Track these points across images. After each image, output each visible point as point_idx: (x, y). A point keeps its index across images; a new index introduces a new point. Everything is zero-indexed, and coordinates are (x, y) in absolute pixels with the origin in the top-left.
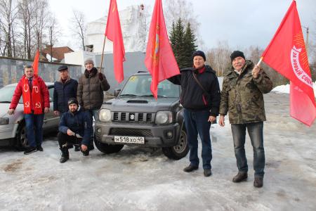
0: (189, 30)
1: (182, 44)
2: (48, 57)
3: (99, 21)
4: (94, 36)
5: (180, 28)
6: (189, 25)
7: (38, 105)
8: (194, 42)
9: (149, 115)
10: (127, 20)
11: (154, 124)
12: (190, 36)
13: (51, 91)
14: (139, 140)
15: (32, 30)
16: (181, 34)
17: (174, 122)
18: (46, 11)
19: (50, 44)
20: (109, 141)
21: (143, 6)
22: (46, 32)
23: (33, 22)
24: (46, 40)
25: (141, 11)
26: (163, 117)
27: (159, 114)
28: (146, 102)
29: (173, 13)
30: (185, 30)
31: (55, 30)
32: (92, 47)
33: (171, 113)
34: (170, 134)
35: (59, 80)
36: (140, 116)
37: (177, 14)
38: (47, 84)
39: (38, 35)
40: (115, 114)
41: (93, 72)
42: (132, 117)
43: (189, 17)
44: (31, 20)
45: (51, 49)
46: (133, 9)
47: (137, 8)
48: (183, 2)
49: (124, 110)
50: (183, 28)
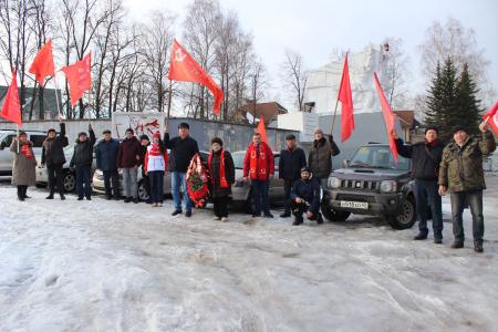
0: (466, 76)
1: (452, 99)
2: (250, 117)
3: (324, 69)
4: (316, 90)
5: (450, 72)
6: (466, 67)
7: (263, 172)
8: (475, 95)
9: (374, 184)
10: (365, 68)
11: (379, 192)
12: (468, 85)
13: (277, 160)
14: (363, 206)
15: (231, 81)
16: (451, 82)
17: (398, 191)
18: (249, 54)
19: (252, 99)
20: (336, 205)
21: (387, 46)
22: (248, 83)
23: (231, 71)
24: (248, 94)
25: (385, 52)
26: (387, 186)
27: (384, 183)
28: (372, 172)
29: (439, 49)
30: (458, 76)
31: (260, 80)
32: (313, 104)
33: (395, 183)
34: (393, 202)
35: (286, 148)
36: (366, 184)
37: (446, 50)
38: (274, 153)
39: (238, 86)
40: (343, 182)
41: (321, 142)
42: (358, 185)
43: (468, 53)
44: (230, 68)
45: (254, 106)
46: (373, 51)
47: (378, 49)
48: (458, 30)
49: (351, 178)
50: (454, 73)
